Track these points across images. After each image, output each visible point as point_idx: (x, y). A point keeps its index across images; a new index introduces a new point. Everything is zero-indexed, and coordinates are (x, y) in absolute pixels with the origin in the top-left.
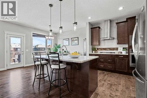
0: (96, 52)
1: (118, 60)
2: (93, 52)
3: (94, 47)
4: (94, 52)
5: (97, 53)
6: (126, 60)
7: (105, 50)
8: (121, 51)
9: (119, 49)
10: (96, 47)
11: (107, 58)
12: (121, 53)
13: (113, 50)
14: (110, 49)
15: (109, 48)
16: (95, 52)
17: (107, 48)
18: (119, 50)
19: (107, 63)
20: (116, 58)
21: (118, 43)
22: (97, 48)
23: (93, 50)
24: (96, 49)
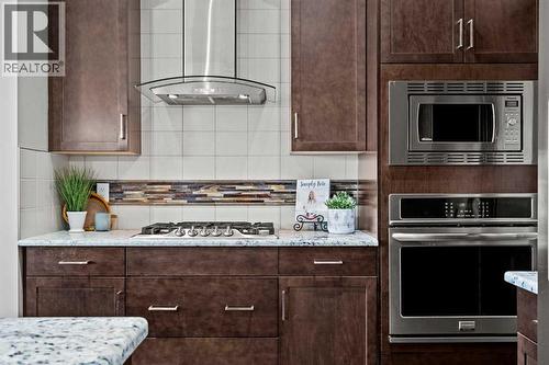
0: (101, 219)
1: (301, 295)
2: (65, 226)
3: (78, 165)
4: (76, 218)
5: (110, 228)
6: (361, 289)
7: (192, 200)
8: (320, 208)
9: (302, 193)
10: (106, 170)
11: (215, 286)
12: (320, 225)
13: (259, 200)
14: (235, 192)
15: (221, 185)
16: (89, 226)
17: (209, 184)
18: (302, 206)
19: (211, 331)
20: (291, 281)
21: (301, 137)
22: (114, 185)
23: (65, 204)
24: (104, 191)
